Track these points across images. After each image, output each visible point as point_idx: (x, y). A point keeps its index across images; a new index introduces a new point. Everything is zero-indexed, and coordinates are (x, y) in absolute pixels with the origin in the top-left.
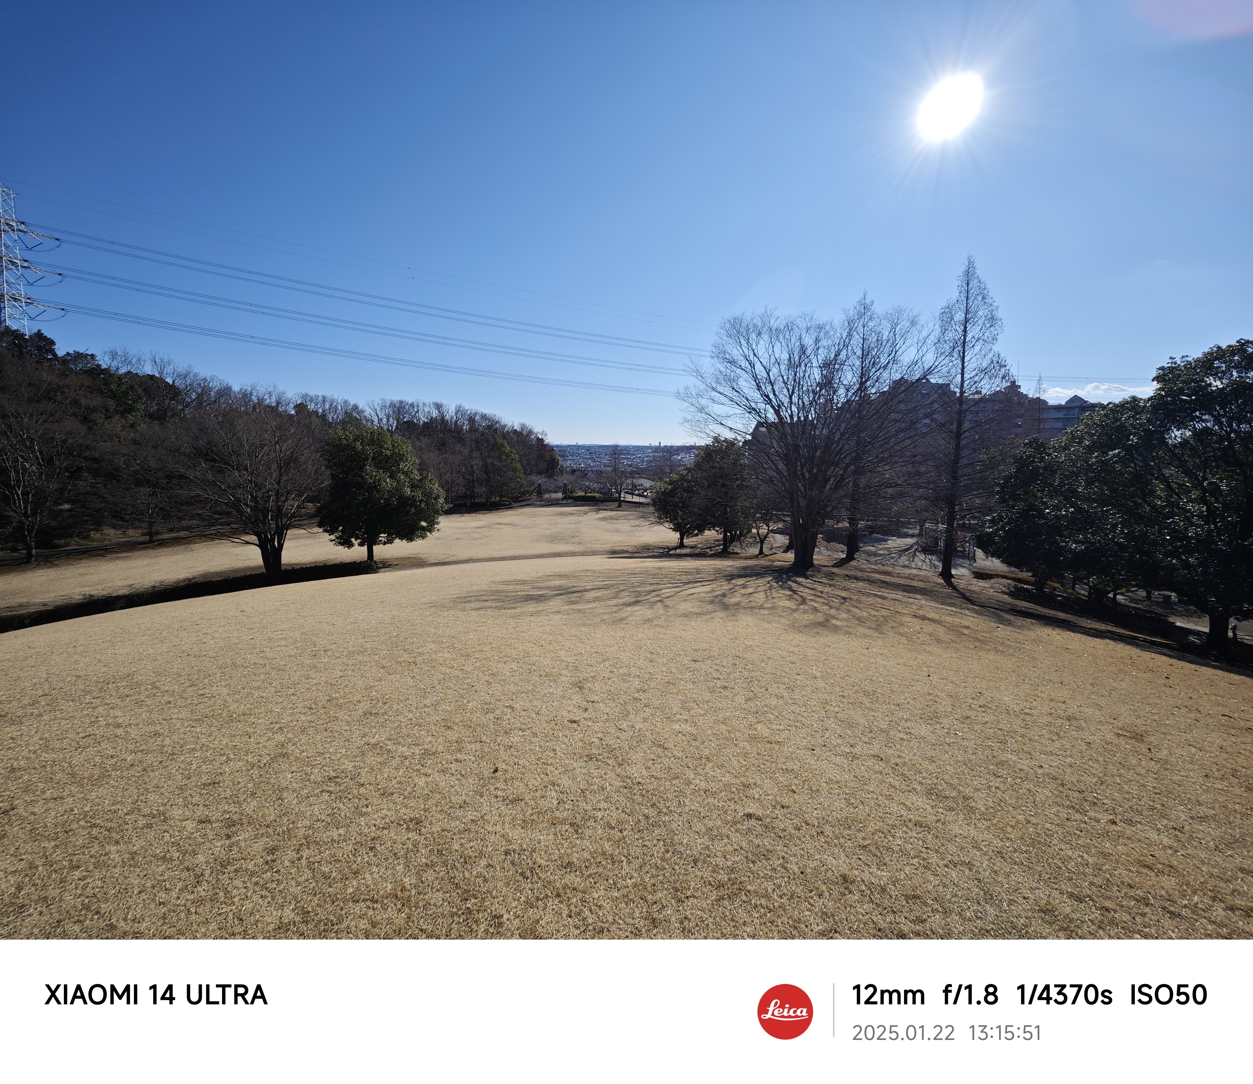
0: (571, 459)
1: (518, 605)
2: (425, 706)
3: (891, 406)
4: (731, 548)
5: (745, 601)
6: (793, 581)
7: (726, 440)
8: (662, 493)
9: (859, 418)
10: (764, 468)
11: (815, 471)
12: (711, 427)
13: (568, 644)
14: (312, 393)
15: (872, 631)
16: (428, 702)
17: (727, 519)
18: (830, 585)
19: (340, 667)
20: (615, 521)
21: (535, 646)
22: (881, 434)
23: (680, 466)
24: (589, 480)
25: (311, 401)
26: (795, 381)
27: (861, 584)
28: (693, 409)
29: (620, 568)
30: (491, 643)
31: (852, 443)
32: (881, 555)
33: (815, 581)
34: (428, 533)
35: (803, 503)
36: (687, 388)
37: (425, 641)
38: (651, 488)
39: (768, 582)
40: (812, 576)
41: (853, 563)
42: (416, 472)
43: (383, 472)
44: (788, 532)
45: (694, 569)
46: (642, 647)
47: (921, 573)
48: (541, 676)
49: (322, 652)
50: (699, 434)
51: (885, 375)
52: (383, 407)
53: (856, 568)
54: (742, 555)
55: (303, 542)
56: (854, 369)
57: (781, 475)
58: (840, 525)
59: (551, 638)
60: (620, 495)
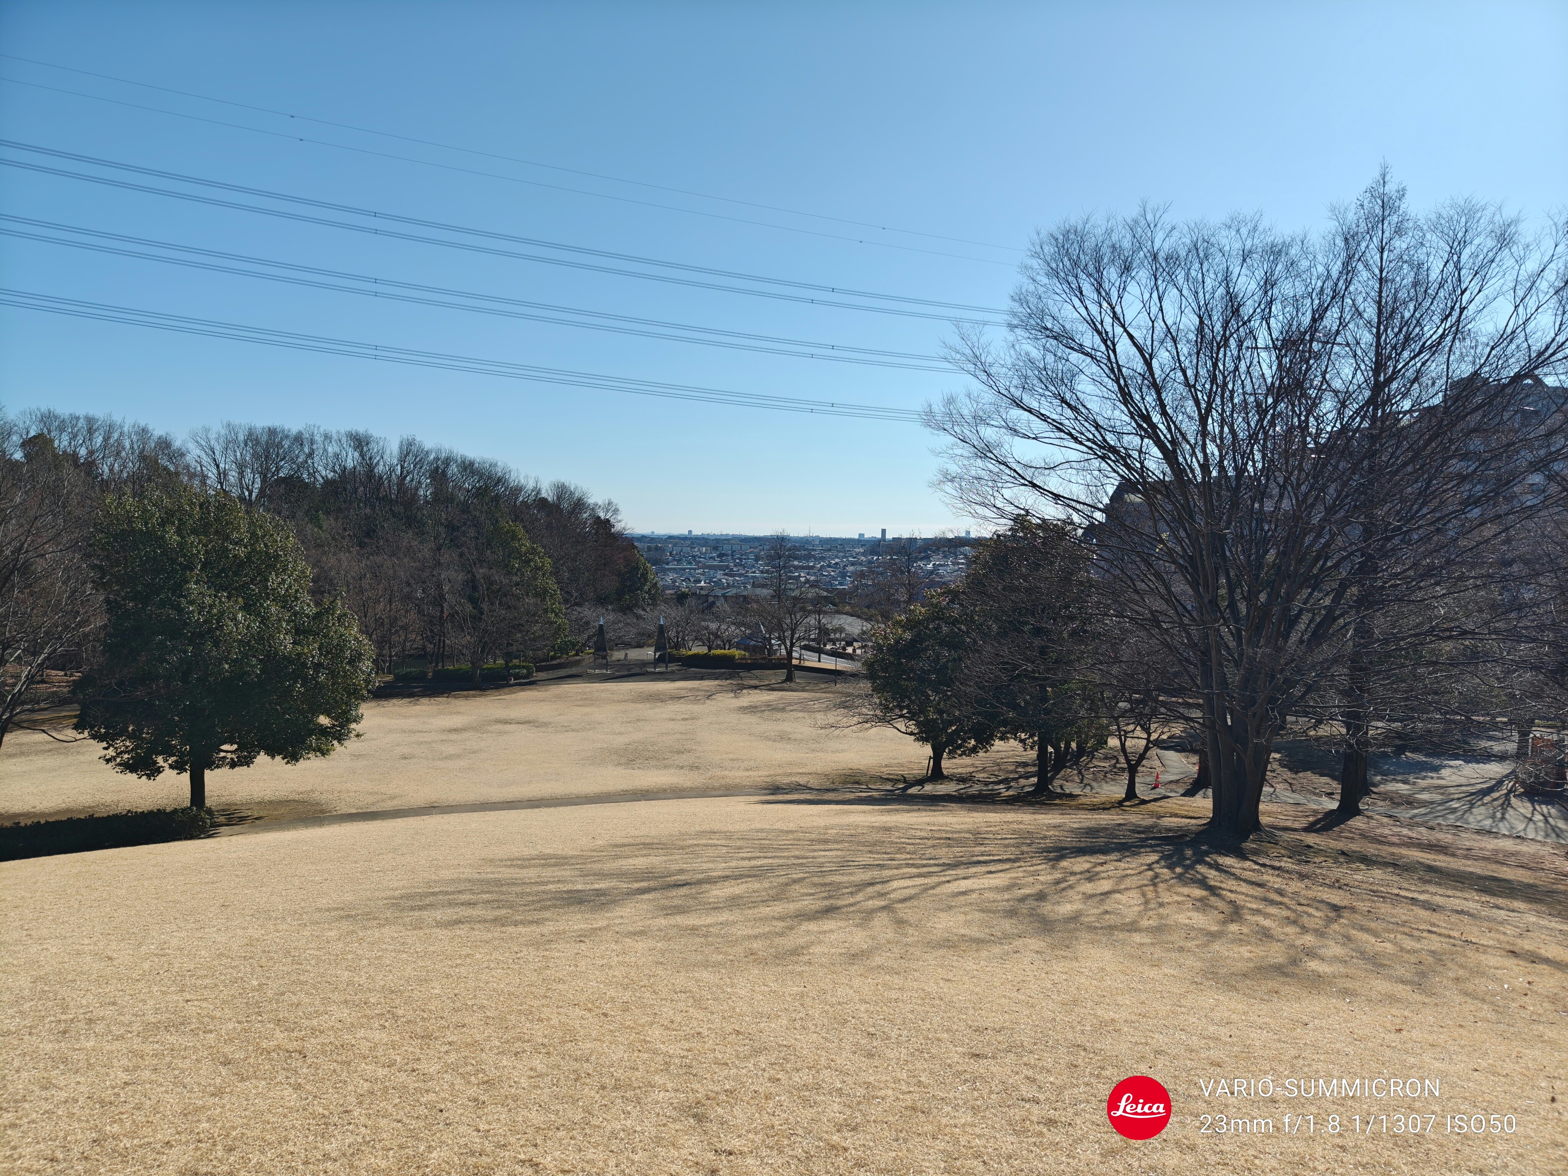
0: (675, 569)
1: (547, 914)
2: (326, 1157)
3: (1451, 441)
4: (1057, 783)
5: (1093, 911)
6: (1209, 866)
7: (1045, 524)
8: (890, 648)
9: (1371, 469)
10: (1136, 591)
11: (1263, 597)
12: (1007, 493)
13: (667, 1012)
14: (63, 410)
15: (1408, 988)
16: (332, 1147)
17: (1047, 712)
18: (1302, 876)
19: (125, 1062)
20: (779, 715)
21: (588, 1015)
22: (1425, 511)
23: (932, 584)
24: (718, 618)
25: (61, 429)
26: (1213, 380)
27: (1377, 873)
28: (966, 451)
29: (792, 826)
30: (482, 1007)
31: (1356, 532)
32: (1424, 804)
33: (1264, 865)
34: (335, 742)
35: (1234, 676)
36: (950, 401)
37: (326, 1001)
38: (863, 637)
39: (1150, 867)
40: (1256, 852)
41: (1357, 822)
42: (308, 598)
43: (229, 598)
44: (1197, 745)
45: (969, 831)
46: (846, 1021)
47: (1524, 848)
48: (603, 1088)
49: (82, 1025)
50: (981, 510)
51: (1435, 367)
52: (229, 444)
53: (1364, 836)
54: (1083, 800)
55: (40, 761)
56: (1359, 352)
57: (1180, 609)
58: (1324, 731)
59: (627, 996)
60: (790, 653)
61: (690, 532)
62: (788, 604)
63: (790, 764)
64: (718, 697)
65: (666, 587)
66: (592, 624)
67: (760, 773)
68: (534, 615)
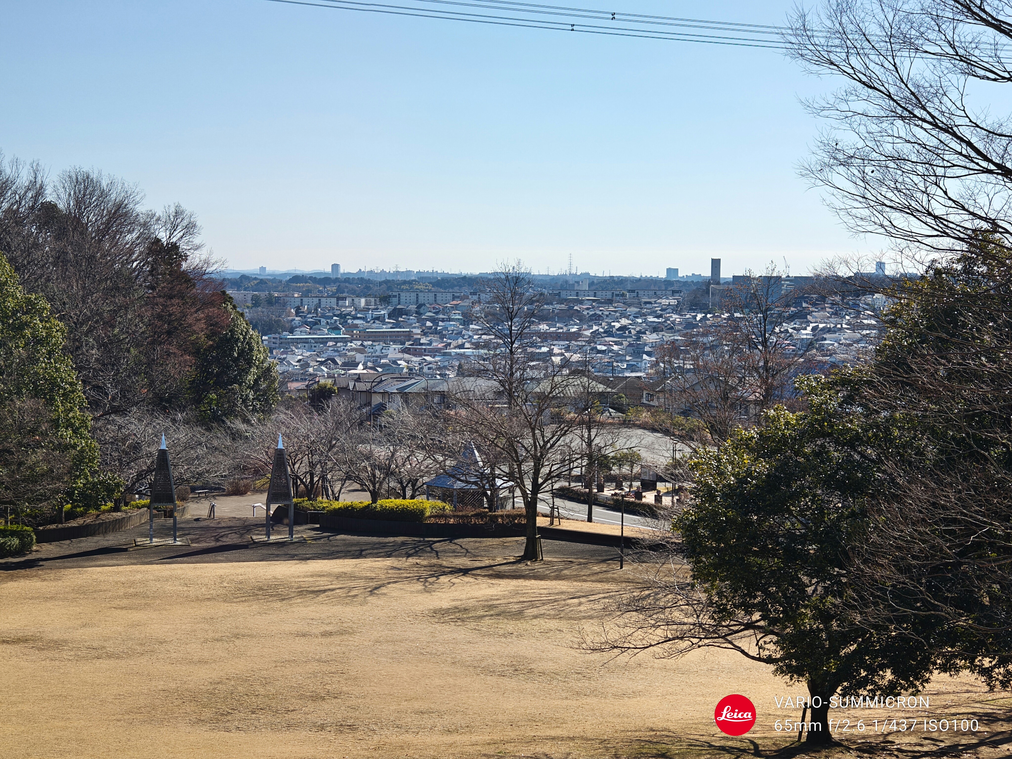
0: (305, 341)
8: (728, 492)
24: (390, 436)
36: (842, 8)
38: (675, 471)
60: (531, 505)
61: (335, 267)
62: (528, 408)
63: (532, 720)
64: (393, 590)
65: (289, 377)
66: (145, 449)
67: (475, 738)
68: (33, 431)
